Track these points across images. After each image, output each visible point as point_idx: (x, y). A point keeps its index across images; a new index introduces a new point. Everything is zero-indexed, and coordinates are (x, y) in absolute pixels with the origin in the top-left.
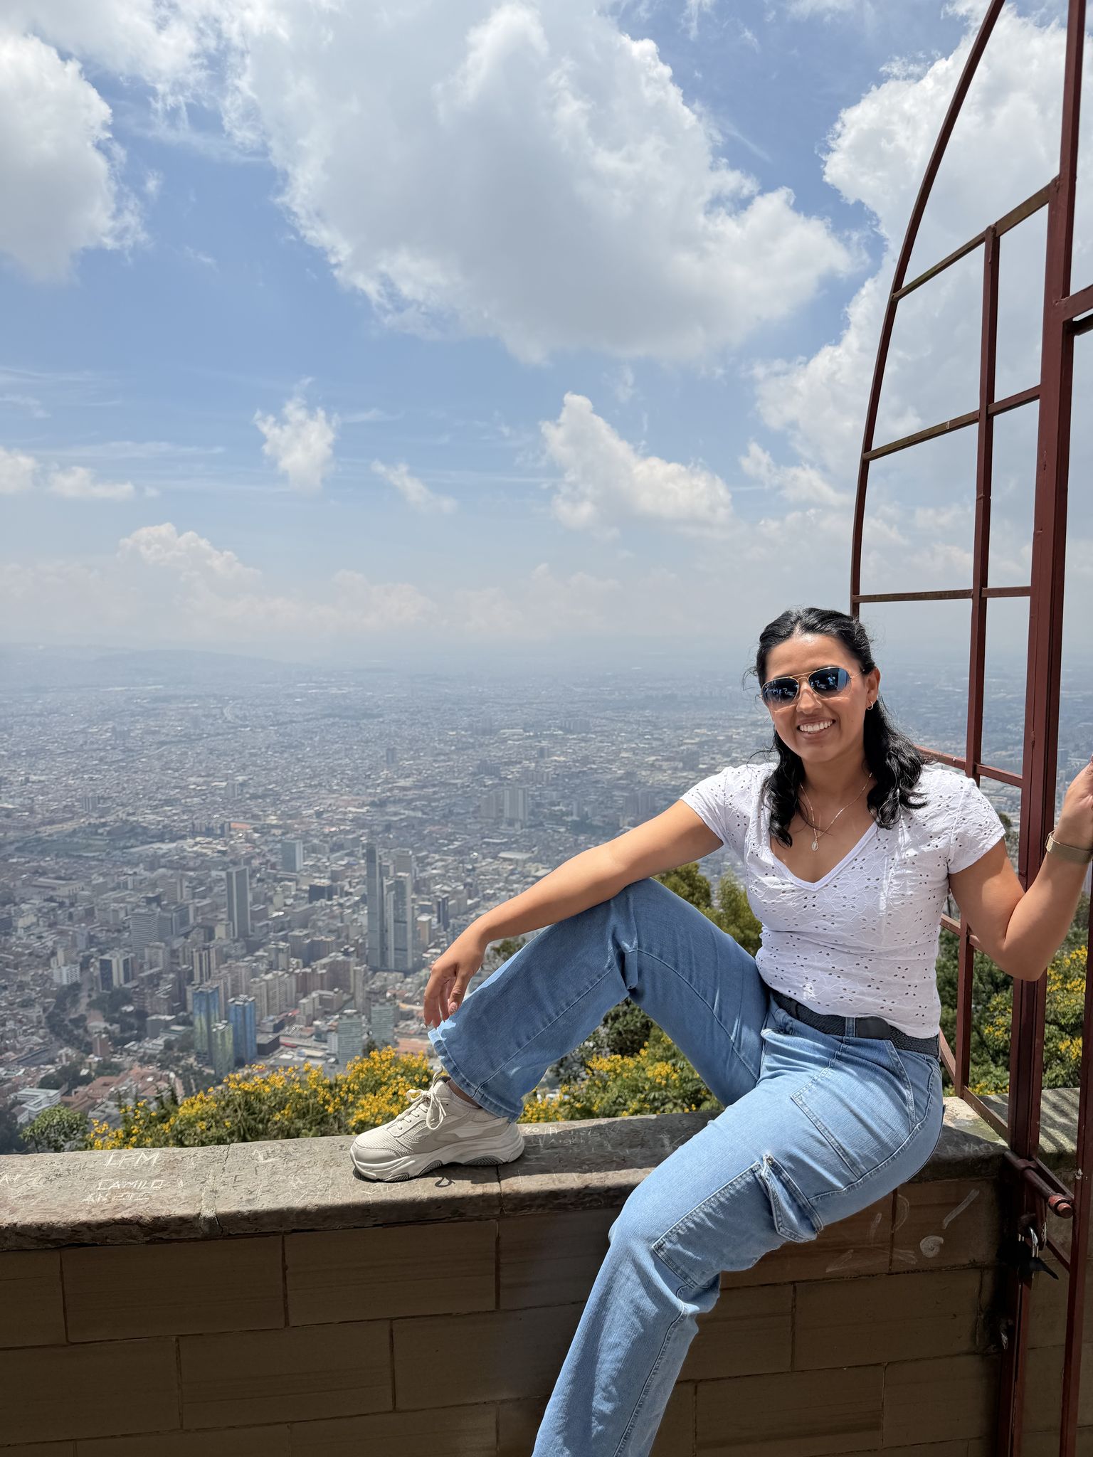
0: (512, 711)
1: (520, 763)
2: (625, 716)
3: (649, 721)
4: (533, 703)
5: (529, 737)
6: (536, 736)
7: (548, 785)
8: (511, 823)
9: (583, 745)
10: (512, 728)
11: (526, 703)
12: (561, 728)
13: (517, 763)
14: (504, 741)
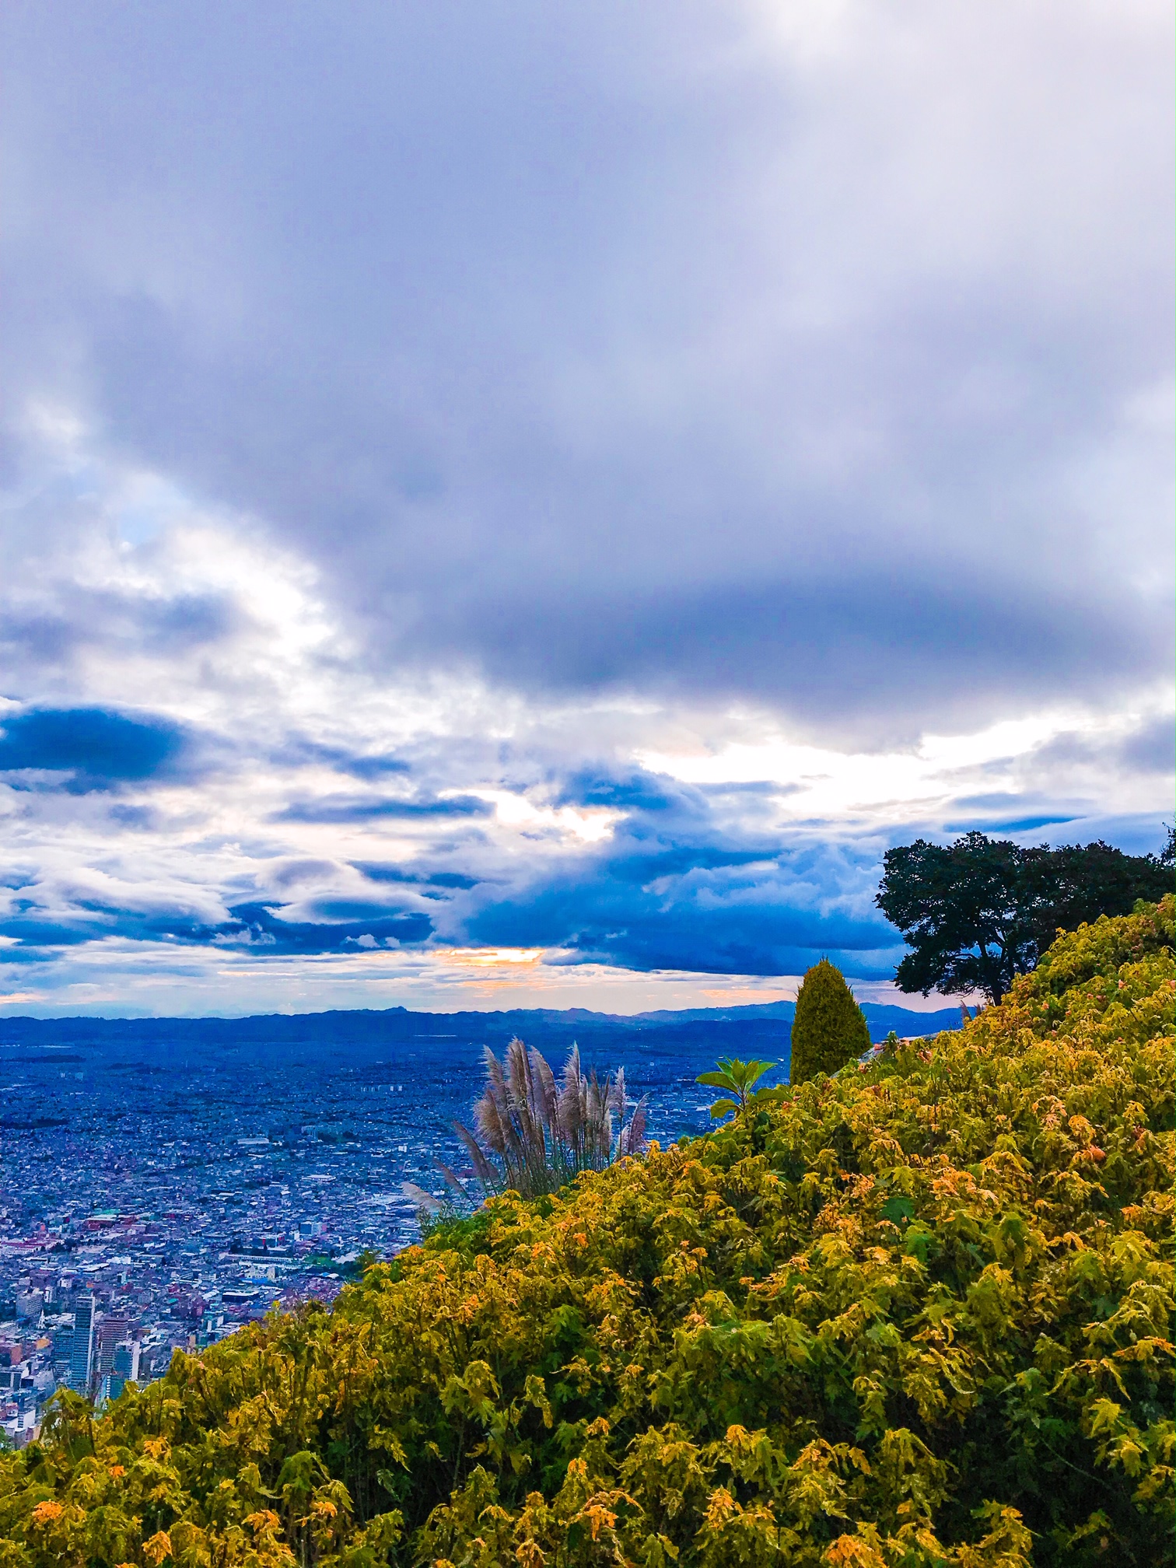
0: (251, 1113)
1: (268, 1184)
2: (405, 1119)
3: (437, 1124)
4: (278, 1103)
5: (277, 1149)
6: (286, 1146)
9: (352, 1157)
10: (254, 1137)
11: (270, 1103)
12: (320, 1136)
13: (262, 1184)
14: (243, 1154)
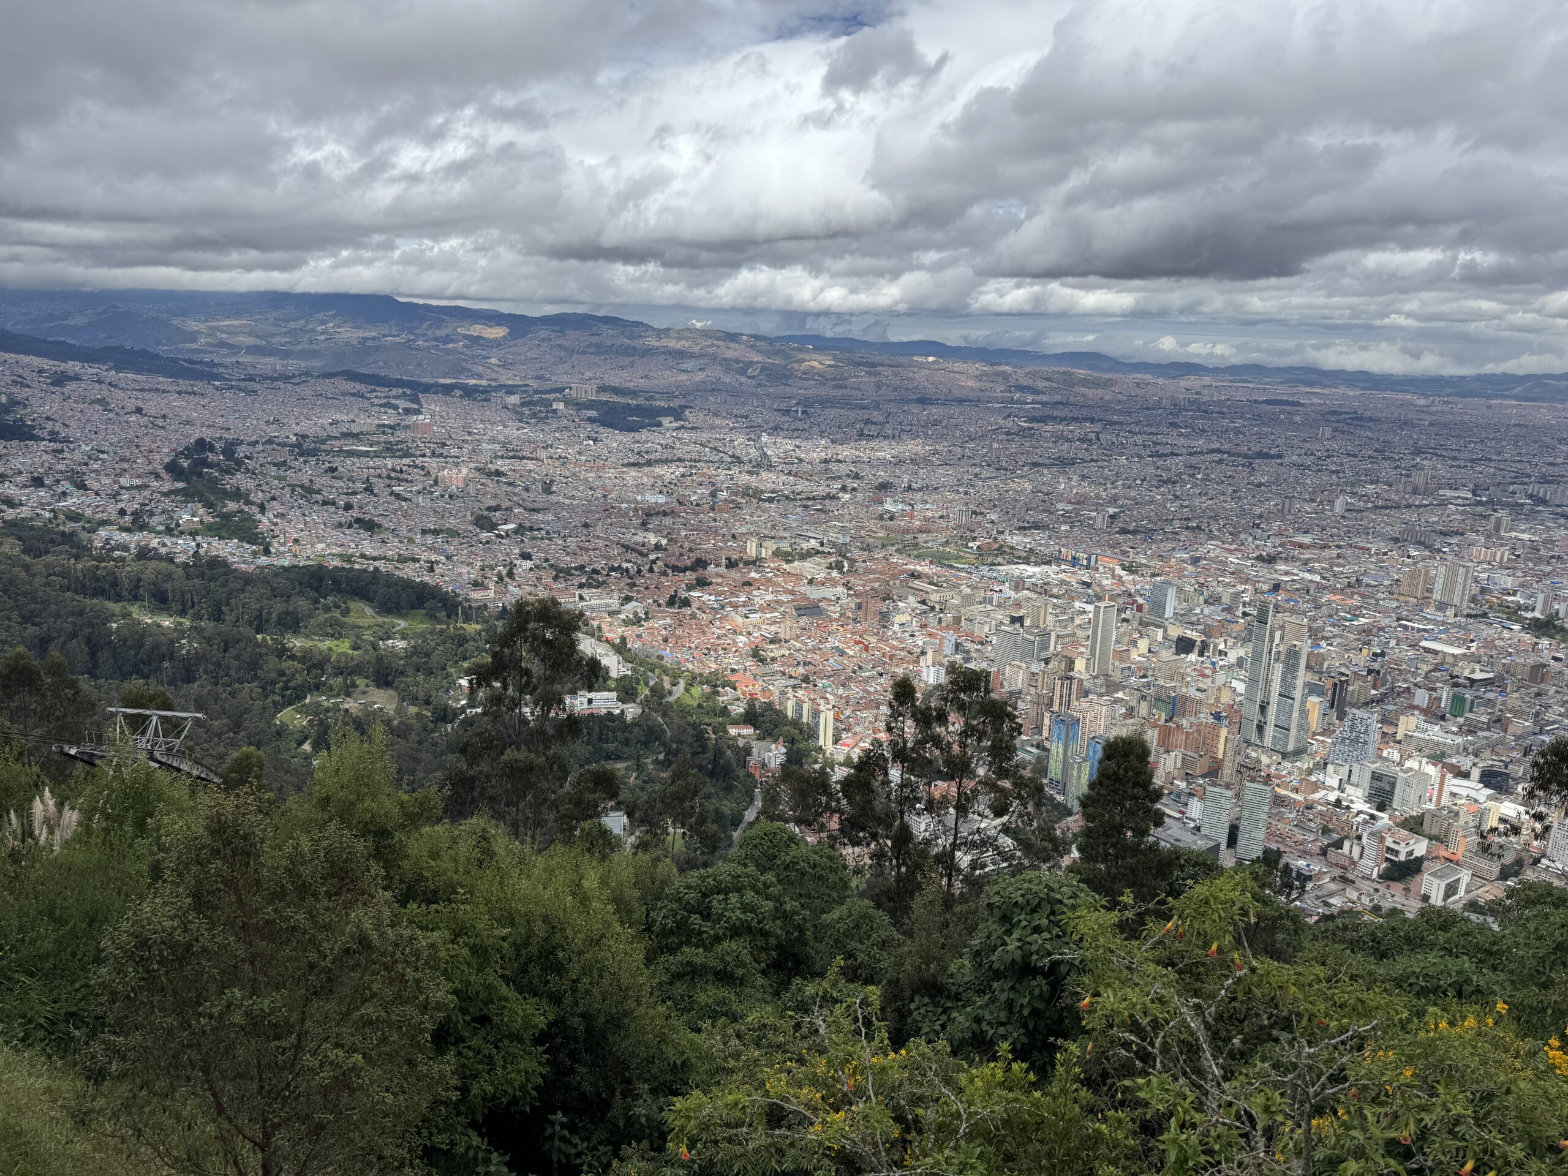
5: (1480, 503)
6: (1491, 502)
7: (1501, 567)
8: (1442, 606)
9: (1562, 522)
11: (1480, 459)
